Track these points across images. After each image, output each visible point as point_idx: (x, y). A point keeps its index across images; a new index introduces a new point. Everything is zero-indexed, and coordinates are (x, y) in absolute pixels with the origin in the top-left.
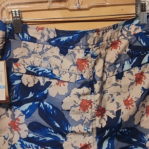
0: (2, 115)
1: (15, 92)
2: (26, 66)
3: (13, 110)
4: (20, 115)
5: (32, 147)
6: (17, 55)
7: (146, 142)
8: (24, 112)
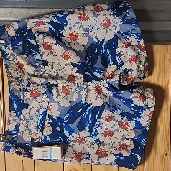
0: (73, 149)
1: (55, 140)
2: (37, 132)
3: (69, 141)
4: (73, 136)
5: (96, 128)
6: (29, 139)
7: (98, 40)
8: (70, 134)
